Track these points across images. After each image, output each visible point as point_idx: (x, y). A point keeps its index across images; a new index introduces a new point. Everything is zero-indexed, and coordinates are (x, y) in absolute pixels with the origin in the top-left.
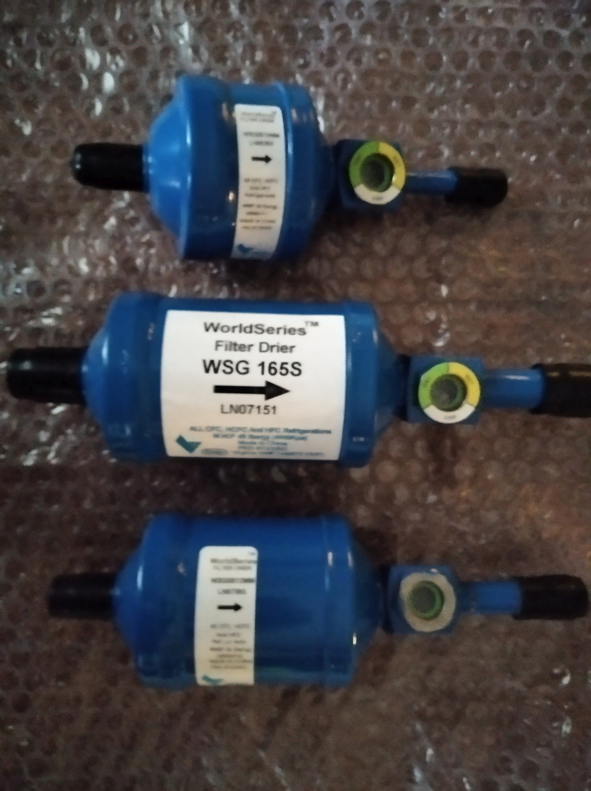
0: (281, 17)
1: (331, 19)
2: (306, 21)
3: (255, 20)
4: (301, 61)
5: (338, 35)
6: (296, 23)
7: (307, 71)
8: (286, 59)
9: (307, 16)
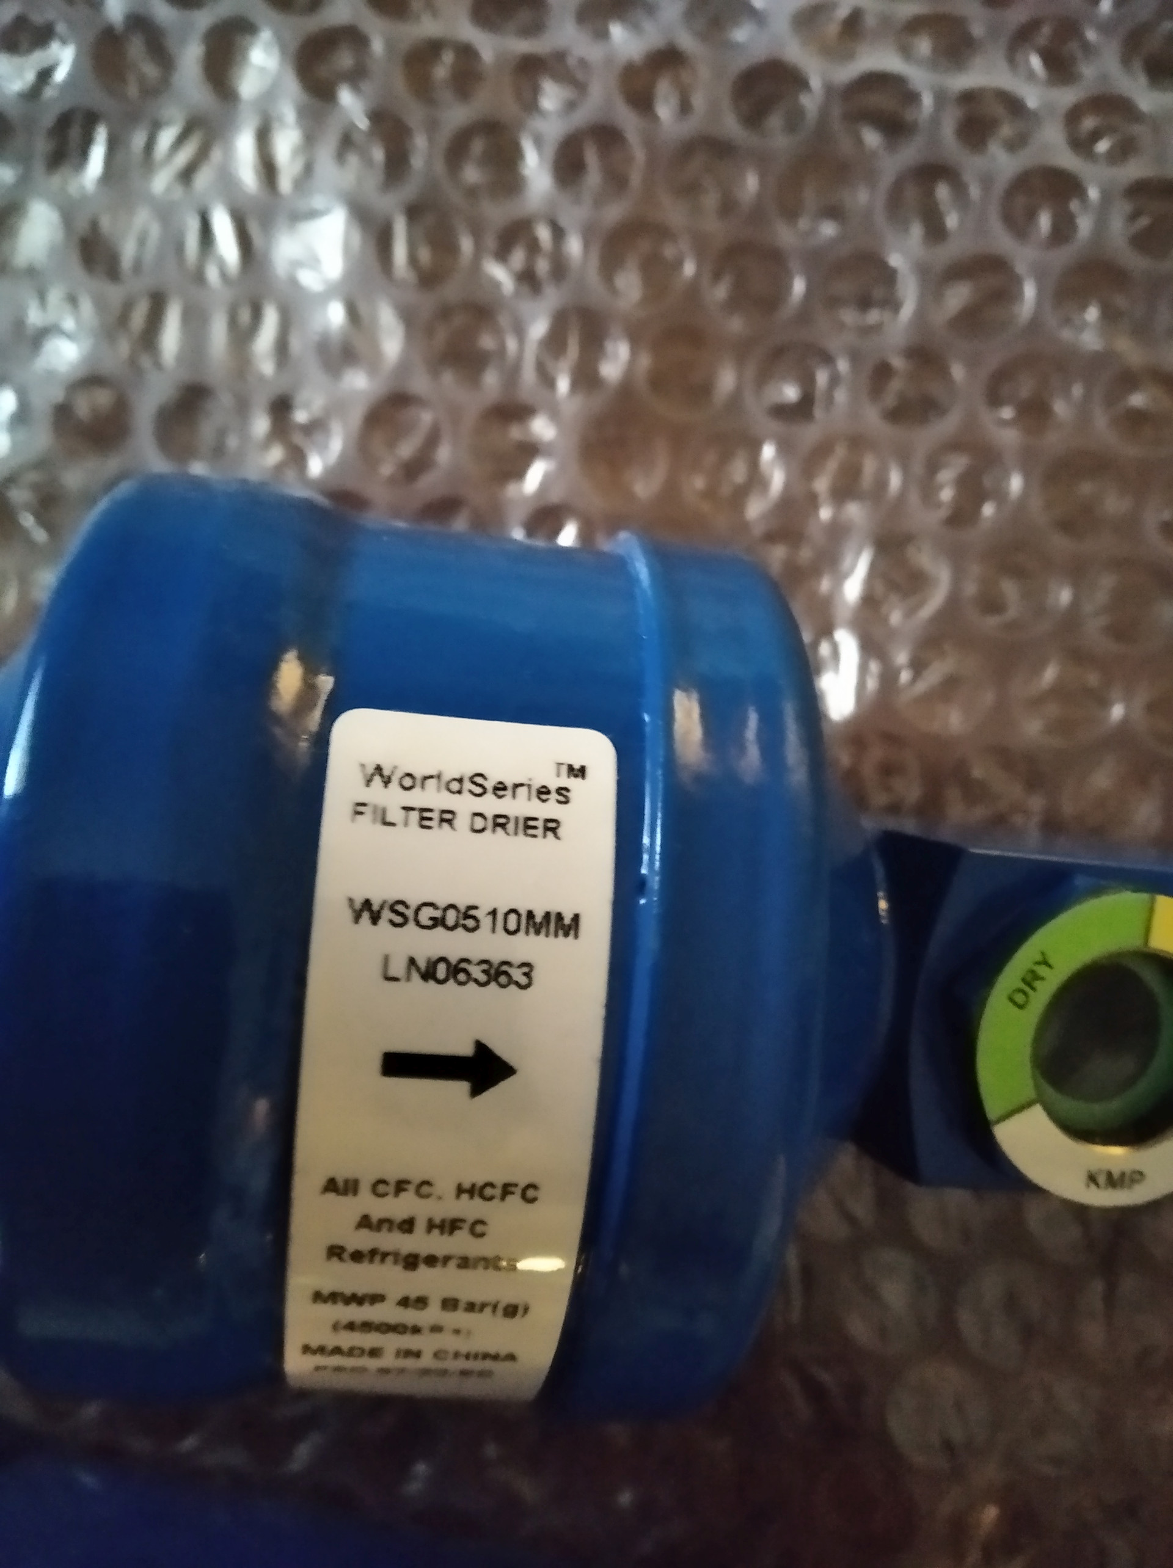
0: (728, 207)
1: (936, 231)
2: (828, 229)
3: (615, 213)
4: (791, 393)
5: (958, 296)
6: (785, 236)
7: (810, 434)
8: (726, 380)
9: (833, 212)
